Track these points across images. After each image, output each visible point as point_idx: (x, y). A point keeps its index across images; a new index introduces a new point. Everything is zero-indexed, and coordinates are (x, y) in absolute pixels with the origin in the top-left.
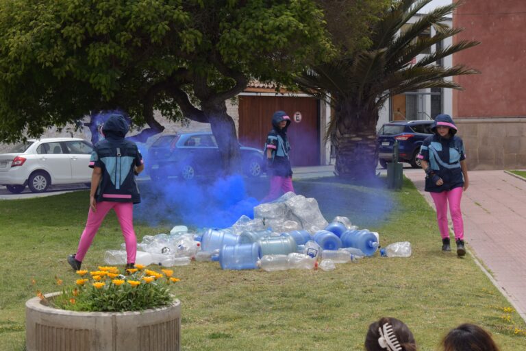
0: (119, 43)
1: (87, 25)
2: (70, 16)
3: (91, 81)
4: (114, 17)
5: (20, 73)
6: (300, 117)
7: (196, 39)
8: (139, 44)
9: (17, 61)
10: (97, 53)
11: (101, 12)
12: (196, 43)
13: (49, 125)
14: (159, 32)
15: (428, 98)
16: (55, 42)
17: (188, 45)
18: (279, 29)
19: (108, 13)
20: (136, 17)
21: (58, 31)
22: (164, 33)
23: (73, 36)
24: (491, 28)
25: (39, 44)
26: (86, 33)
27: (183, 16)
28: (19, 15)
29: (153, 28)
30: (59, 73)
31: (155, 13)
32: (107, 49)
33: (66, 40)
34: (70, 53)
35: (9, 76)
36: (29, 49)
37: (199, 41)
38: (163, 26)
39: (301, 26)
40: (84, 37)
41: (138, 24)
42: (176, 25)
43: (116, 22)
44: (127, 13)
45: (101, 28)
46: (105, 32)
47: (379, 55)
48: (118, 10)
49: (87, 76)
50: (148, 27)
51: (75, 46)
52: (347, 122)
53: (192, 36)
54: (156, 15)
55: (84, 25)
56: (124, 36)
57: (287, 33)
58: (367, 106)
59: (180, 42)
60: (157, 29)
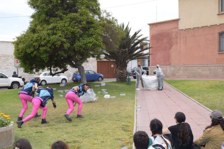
0: (48, 47)
1: (39, 42)
2: (35, 40)
3: (41, 57)
4: (46, 40)
5: (22, 55)
6: (113, 66)
7: (68, 46)
8: (53, 48)
9: (22, 52)
10: (42, 49)
11: (43, 39)
12: (68, 47)
13: (40, 69)
14: (58, 44)
15: (147, 61)
16: (31, 47)
17: (66, 47)
18: (90, 42)
19: (45, 39)
20: (52, 40)
21: (32, 44)
22: (59, 44)
23: (36, 45)
24: (159, 43)
25: (27, 47)
26: (39, 45)
27: (65, 40)
28: (22, 40)
29: (56, 43)
30: (33, 55)
31: (57, 39)
32: (44, 48)
33: (34, 46)
34: (35, 50)
35: (20, 56)
36: (24, 49)
37: (69, 47)
38: (59, 43)
39: (96, 42)
40: (39, 46)
41: (52, 42)
42: (63, 42)
43: (47, 42)
44: (50, 39)
45: (43, 43)
46: (44, 44)
47: (126, 50)
48: (47, 39)
49: (40, 56)
50: (55, 43)
51: (36, 48)
52: (119, 67)
53: (67, 45)
54: (57, 40)
55: (38, 43)
56: (49, 45)
57: (92, 44)
58: (124, 63)
59: (63, 46)
60: (57, 44)
